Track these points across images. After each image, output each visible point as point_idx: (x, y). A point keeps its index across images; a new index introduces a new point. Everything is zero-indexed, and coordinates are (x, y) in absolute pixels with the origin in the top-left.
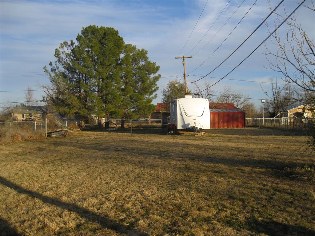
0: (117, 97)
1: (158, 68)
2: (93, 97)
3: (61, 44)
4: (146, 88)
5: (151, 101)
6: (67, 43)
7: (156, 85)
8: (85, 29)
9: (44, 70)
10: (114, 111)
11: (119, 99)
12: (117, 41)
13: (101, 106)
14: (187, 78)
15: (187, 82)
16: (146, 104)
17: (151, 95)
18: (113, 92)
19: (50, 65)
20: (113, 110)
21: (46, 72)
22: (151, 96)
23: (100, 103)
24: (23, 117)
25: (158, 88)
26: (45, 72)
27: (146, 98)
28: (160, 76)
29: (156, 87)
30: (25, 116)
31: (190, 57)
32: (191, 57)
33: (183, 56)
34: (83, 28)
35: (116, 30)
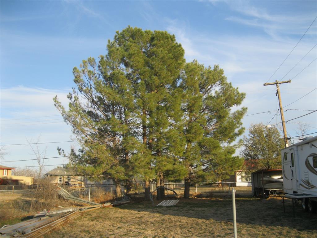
0: (176, 144)
1: (243, 96)
2: (132, 144)
3: (84, 62)
4: (226, 128)
5: (233, 152)
6: (94, 60)
7: (241, 124)
8: (119, 33)
9: (54, 103)
10: (172, 169)
11: (180, 146)
12: (174, 48)
13: (149, 161)
14: (284, 114)
15: (285, 120)
16: (226, 156)
17: (232, 142)
18: (169, 134)
19: (68, 98)
20: (169, 167)
21: (57, 106)
22: (232, 144)
23: (146, 155)
24: (60, 181)
25: (244, 129)
26: (55, 105)
27: (224, 147)
28: (244, 109)
29: (240, 127)
30: (62, 179)
31: (287, 82)
32: (289, 81)
33: (276, 81)
34: (117, 32)
35: (172, 35)
